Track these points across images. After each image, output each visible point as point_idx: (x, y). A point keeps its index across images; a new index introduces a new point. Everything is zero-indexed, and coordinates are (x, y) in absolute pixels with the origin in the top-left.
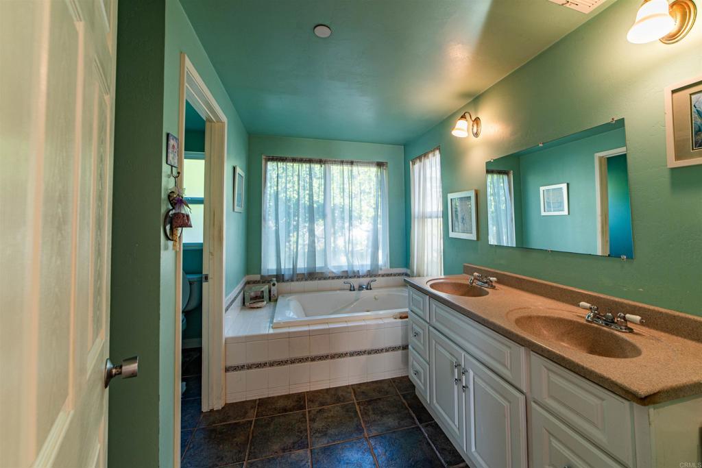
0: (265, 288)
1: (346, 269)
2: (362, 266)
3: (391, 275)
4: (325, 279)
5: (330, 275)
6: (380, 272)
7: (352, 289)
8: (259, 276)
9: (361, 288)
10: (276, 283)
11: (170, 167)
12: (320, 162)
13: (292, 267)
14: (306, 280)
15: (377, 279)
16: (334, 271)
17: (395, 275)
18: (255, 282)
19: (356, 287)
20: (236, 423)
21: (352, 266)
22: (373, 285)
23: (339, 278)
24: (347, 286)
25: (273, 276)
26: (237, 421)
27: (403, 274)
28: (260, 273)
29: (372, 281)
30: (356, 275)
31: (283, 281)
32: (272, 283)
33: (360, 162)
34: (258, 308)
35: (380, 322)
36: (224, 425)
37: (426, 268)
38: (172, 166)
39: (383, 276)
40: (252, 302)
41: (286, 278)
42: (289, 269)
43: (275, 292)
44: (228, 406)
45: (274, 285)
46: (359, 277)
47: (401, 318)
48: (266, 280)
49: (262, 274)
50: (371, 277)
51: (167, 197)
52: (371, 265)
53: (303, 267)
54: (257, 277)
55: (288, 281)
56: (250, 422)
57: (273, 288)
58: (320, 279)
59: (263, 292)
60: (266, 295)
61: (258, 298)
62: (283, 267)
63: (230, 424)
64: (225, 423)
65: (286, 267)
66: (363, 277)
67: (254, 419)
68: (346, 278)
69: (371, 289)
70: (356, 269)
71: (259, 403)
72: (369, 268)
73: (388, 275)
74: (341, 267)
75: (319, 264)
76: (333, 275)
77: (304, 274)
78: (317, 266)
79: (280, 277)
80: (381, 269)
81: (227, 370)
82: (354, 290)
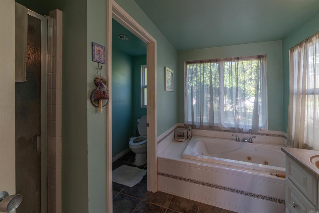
0: (185, 131)
1: (234, 126)
2: (246, 126)
3: (269, 135)
4: (220, 131)
5: (222, 129)
6: (259, 132)
7: (238, 140)
8: (183, 124)
9: (244, 141)
10: (191, 129)
11: (97, 63)
12: (216, 61)
13: (200, 121)
14: (208, 130)
15: (257, 136)
16: (225, 126)
17: (273, 135)
18: (182, 127)
19: (241, 139)
20: (158, 206)
21: (238, 125)
22: (254, 140)
23: (228, 131)
24: (235, 138)
25: (190, 125)
26: (159, 205)
27: (280, 136)
28: (184, 123)
29: (253, 137)
30: (240, 131)
31: (195, 129)
32: (189, 129)
33: (244, 58)
34: (180, 141)
35: (257, 173)
36: (153, 205)
37: (305, 135)
38: (99, 63)
39: (262, 134)
40: (178, 137)
41: (197, 127)
42: (198, 122)
43: (191, 135)
44: (159, 193)
45: (190, 130)
46: (243, 133)
47: (277, 175)
48: (186, 127)
49: (185, 123)
50: (252, 134)
51: (93, 81)
52: (253, 126)
53: (206, 122)
54: (182, 125)
55: (198, 129)
56: (165, 209)
57: (190, 132)
58: (216, 130)
59: (184, 133)
60: (186, 135)
61: (181, 136)
62: (195, 121)
63: (155, 206)
64: (154, 204)
65: (197, 121)
66: (246, 133)
67: (167, 208)
68: (234, 132)
69: (252, 142)
70: (240, 127)
71: (173, 198)
72: (251, 128)
73: (266, 135)
74: (230, 125)
75: (216, 121)
76: (225, 129)
77: (207, 126)
78: (214, 122)
79: (193, 126)
80: (260, 130)
81: (158, 174)
82: (239, 141)
